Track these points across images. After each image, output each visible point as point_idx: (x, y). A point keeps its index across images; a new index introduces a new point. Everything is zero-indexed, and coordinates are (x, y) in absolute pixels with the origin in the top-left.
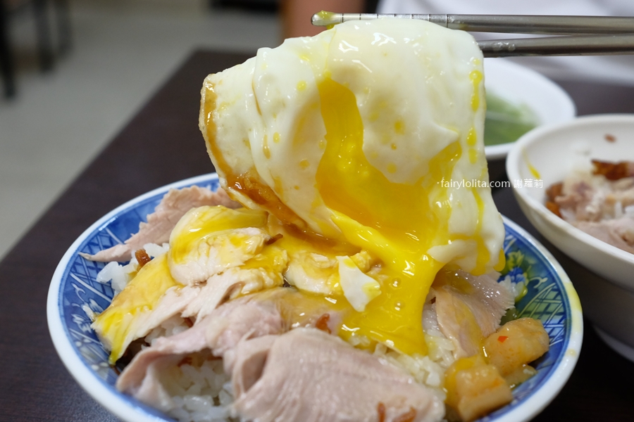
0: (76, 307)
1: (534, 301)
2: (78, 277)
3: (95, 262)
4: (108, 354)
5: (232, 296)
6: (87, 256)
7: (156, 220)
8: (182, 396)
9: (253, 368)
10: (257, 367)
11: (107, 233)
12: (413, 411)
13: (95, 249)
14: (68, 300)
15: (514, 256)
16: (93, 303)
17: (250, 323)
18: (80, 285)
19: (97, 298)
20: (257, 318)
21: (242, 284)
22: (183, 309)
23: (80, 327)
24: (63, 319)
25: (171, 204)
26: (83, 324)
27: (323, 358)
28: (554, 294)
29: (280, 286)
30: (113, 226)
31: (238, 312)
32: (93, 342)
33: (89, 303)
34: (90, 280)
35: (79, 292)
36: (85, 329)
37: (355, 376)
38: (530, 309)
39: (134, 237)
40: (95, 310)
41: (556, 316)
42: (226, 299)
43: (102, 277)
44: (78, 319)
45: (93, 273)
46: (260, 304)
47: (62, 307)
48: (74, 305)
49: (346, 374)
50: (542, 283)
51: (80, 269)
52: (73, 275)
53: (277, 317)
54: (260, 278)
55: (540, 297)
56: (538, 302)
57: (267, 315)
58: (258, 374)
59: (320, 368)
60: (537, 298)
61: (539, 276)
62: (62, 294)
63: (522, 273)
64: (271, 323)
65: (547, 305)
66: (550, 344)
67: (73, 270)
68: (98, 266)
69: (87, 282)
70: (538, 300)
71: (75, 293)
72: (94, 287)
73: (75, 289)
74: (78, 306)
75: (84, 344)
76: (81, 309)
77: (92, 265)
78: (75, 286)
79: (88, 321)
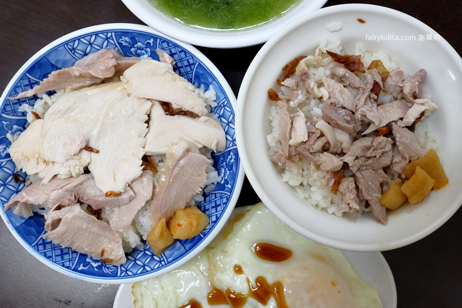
0: (3, 138)
2: (7, 114)
3: (18, 99)
6: (11, 98)
9: (56, 223)
11: (27, 76)
13: (19, 90)
16: (15, 127)
18: (7, 120)
19: (18, 122)
26: (5, 149)
30: (30, 70)
32: (8, 161)
33: (12, 129)
34: (14, 112)
35: (6, 125)
36: (5, 153)
39: (38, 87)
40: (13, 134)
44: (1, 148)
45: (16, 106)
51: (8, 108)
52: (3, 115)
53: (73, 198)
57: (68, 197)
64: (69, 200)
67: (4, 110)
69: (12, 114)
71: (3, 127)
72: (17, 116)
73: (3, 125)
74: (4, 136)
75: (1, 168)
76: (6, 137)
77: (17, 101)
78: (4, 122)
79: (9, 144)
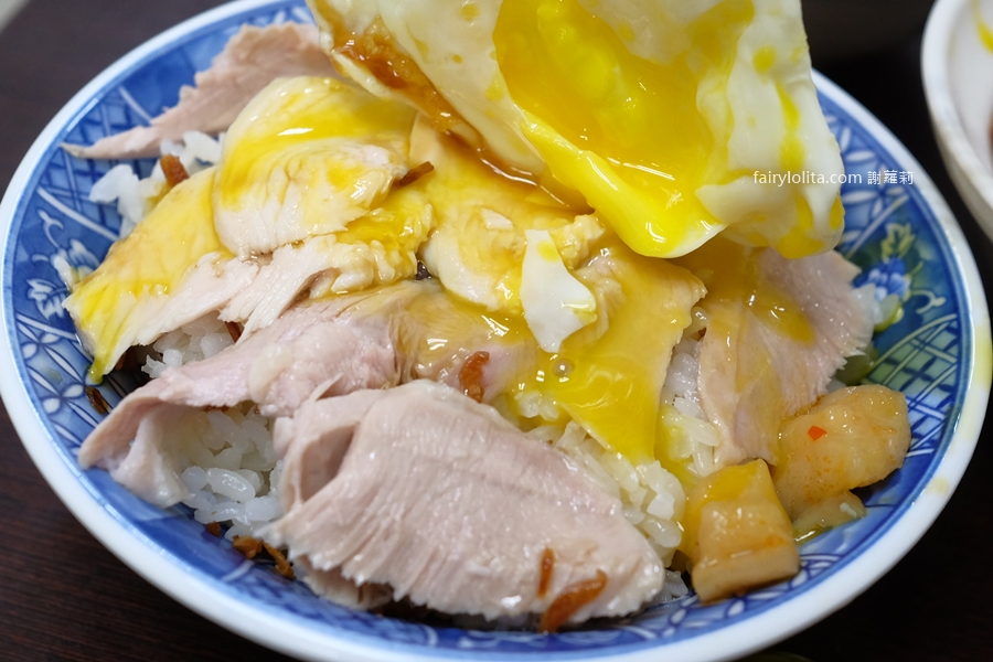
0: (41, 262)
1: (909, 342)
2: (55, 196)
3: (91, 161)
4: (88, 361)
5: (317, 293)
6: (74, 149)
7: (212, 85)
8: (205, 466)
9: (325, 456)
10: (332, 454)
11: (121, 98)
12: (603, 579)
13: (93, 132)
14: (26, 248)
15: (896, 234)
16: (78, 248)
17: (333, 361)
18: (54, 213)
19: (87, 237)
20: (349, 352)
21: (336, 273)
22: (223, 307)
23: (40, 307)
24: (10, 294)
25: (243, 56)
26: (50, 298)
27: (456, 449)
28: (947, 338)
29: (409, 278)
30: (134, 81)
31: (316, 335)
32: (62, 339)
33: (68, 248)
34: (76, 198)
35: (52, 228)
36: (49, 311)
37: (512, 488)
38: (898, 356)
39: (170, 113)
40: (76, 264)
41: (937, 390)
42: (303, 296)
43: (100, 192)
44: (39, 290)
45: (84, 182)
46: (358, 323)
47: (11, 266)
48: (37, 258)
49: (496, 483)
50: (934, 307)
51: (59, 178)
52: (43, 193)
53: (388, 350)
54: (370, 266)
55: (922, 337)
56: (916, 347)
57: (368, 347)
58: (333, 467)
59: (449, 468)
60: (916, 338)
61: (930, 289)
62: (15, 237)
63: (903, 273)
64: (374, 362)
65: (929, 358)
66: (909, 451)
67: (45, 181)
68: (95, 169)
69: (70, 203)
70: (916, 343)
71: (42, 231)
72: (83, 213)
73: (43, 222)
74: (44, 258)
75: (41, 347)
76: (50, 265)
77: (84, 167)
78: (44, 215)
79: (61, 290)
